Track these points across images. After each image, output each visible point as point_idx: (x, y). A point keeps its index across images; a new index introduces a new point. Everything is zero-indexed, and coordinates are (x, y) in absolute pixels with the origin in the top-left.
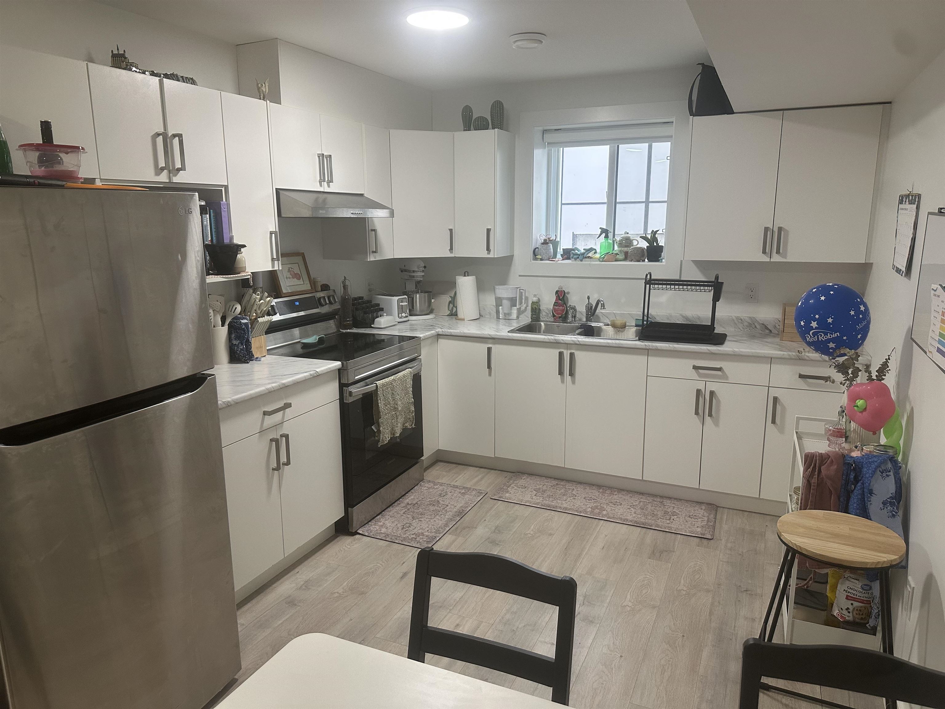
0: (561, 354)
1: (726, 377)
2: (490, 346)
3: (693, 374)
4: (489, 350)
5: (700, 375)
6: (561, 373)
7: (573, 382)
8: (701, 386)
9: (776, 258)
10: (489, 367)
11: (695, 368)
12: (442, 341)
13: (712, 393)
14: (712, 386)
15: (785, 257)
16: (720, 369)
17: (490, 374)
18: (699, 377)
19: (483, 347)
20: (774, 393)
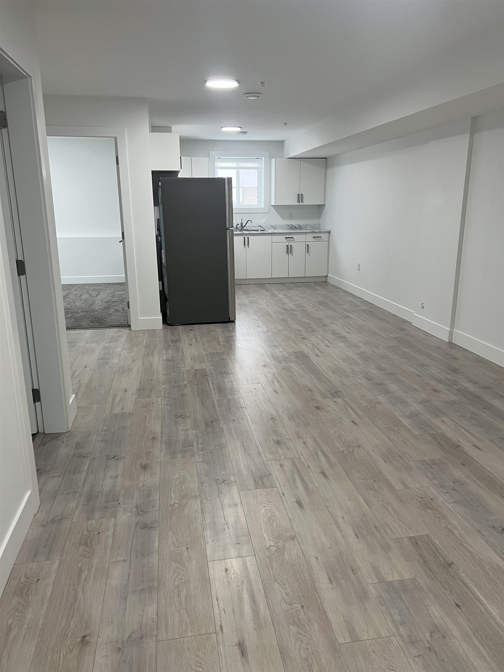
0: (244, 238)
1: (294, 240)
3: (285, 240)
5: (287, 240)
6: (244, 245)
7: (248, 248)
8: (287, 243)
9: (301, 204)
11: (286, 238)
13: (291, 245)
14: (291, 244)
15: (303, 203)
16: (293, 238)
20: (307, 243)
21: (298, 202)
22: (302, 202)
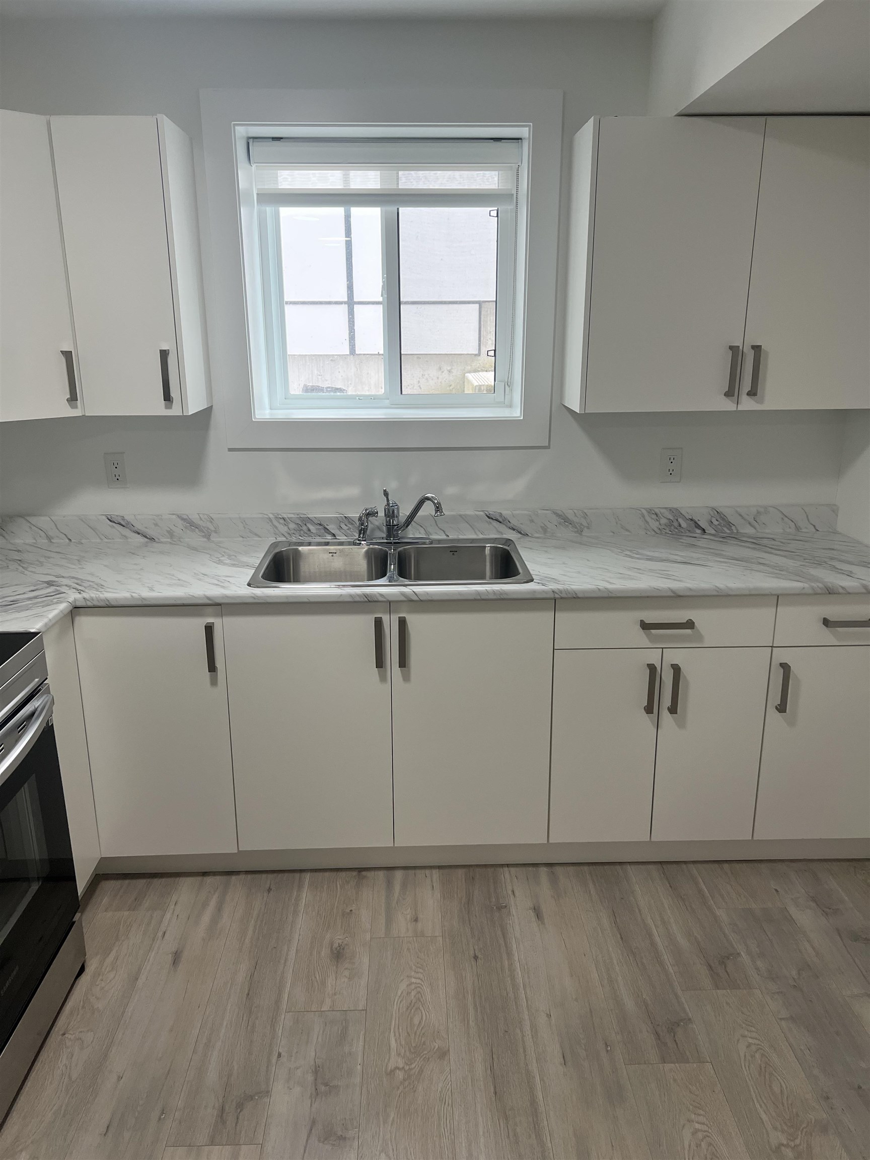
0: (378, 623)
1: (700, 638)
2: (210, 620)
3: (640, 638)
4: (209, 629)
5: (652, 639)
6: (380, 663)
7: (406, 678)
8: (654, 657)
9: (747, 404)
10: (212, 668)
11: (645, 626)
12: (85, 622)
13: (676, 667)
14: (674, 658)
15: (761, 402)
16: (690, 625)
17: (214, 682)
18: (651, 641)
19: (196, 626)
20: (781, 656)
21: (729, 394)
22: (752, 393)
